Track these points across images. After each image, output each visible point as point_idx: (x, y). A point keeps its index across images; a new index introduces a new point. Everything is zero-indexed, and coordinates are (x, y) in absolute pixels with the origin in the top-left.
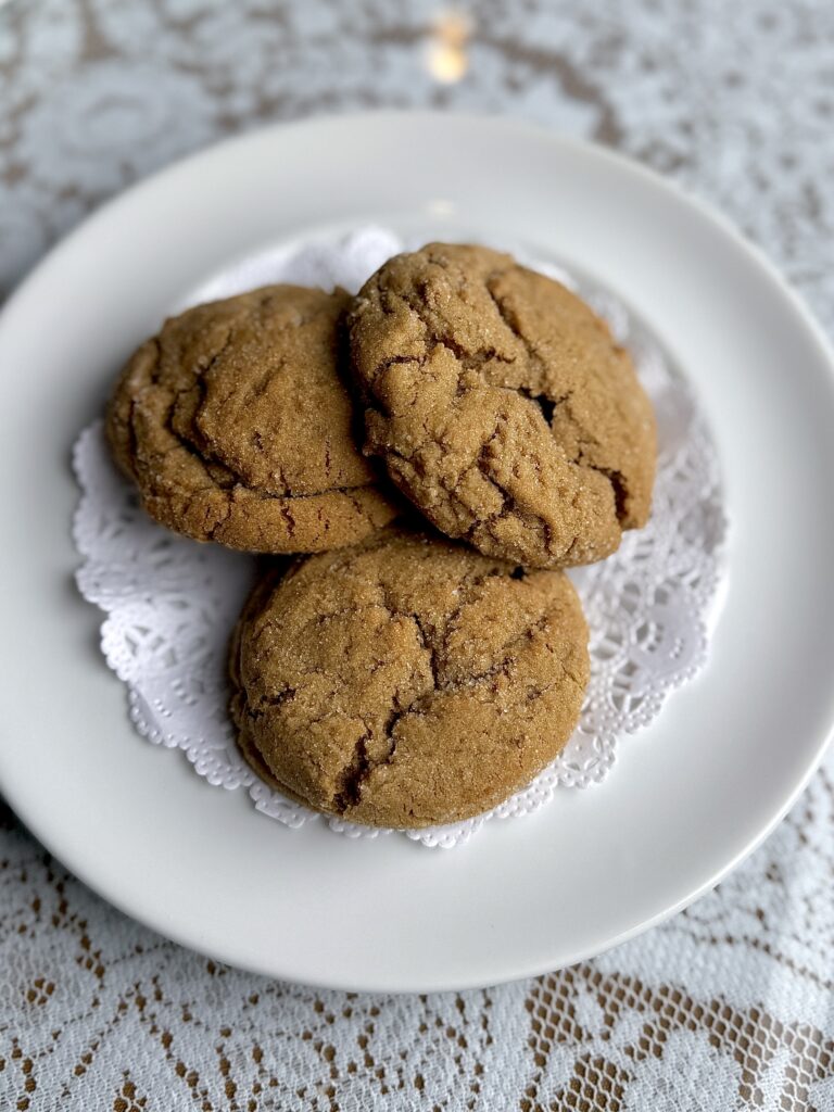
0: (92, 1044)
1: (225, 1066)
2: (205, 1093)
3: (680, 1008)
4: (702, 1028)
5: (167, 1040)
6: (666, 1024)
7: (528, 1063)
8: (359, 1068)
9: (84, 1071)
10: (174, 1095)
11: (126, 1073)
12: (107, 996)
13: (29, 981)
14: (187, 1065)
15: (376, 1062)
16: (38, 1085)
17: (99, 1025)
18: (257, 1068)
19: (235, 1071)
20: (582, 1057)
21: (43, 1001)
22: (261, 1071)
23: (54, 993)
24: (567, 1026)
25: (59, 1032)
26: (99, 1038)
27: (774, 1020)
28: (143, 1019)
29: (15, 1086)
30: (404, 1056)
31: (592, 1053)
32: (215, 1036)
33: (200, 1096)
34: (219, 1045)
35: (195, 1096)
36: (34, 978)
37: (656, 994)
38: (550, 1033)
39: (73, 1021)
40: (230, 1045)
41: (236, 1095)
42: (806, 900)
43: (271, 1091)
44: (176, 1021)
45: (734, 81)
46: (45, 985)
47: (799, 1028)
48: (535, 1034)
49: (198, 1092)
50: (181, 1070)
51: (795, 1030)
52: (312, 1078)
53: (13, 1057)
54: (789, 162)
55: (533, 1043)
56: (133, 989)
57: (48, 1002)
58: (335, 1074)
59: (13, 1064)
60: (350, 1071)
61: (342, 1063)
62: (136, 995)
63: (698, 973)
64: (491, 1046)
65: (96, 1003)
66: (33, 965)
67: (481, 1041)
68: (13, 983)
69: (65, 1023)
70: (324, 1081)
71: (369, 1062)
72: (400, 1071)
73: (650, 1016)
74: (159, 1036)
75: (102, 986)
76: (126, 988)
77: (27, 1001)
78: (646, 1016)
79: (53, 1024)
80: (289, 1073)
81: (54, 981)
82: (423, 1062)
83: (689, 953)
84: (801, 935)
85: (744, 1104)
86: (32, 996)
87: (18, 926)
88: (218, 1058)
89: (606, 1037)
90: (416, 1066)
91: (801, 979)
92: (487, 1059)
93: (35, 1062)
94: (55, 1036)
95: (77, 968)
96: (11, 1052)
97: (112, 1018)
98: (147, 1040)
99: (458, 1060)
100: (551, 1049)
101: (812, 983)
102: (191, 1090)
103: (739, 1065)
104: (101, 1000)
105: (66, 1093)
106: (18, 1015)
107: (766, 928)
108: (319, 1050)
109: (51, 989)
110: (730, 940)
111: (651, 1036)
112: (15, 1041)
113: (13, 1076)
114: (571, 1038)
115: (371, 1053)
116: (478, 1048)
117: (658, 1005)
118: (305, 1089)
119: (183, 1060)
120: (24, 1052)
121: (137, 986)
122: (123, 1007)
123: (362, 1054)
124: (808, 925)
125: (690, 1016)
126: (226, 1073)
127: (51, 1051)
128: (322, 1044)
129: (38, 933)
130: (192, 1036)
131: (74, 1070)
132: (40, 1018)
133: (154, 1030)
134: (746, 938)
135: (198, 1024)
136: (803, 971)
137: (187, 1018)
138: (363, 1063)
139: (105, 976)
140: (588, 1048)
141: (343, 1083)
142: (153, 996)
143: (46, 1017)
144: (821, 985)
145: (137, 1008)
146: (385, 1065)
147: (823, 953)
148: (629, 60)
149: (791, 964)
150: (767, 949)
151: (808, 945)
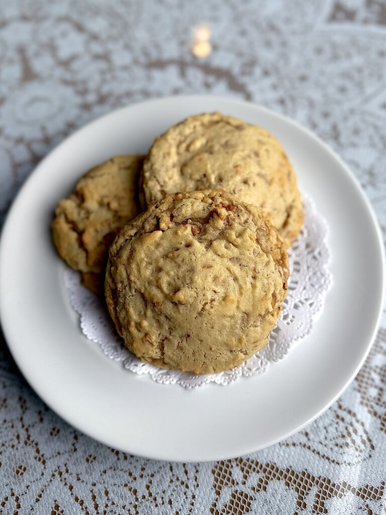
0: (42, 490)
1: (94, 497)
2: (86, 508)
3: (273, 472)
4: (282, 479)
5: (71, 488)
6: (268, 478)
7: (213, 494)
8: (146, 497)
9: (39, 500)
10: (74, 509)
11: (55, 501)
12: (47, 472)
13: (16, 467)
14: (79, 498)
15: (153, 495)
16: (21, 506)
17: (44, 483)
18: (106, 498)
19: (98, 500)
20: (234, 491)
21: (22, 474)
22: (108, 499)
23: (26, 471)
24: (229, 480)
25: (29, 486)
26: (44, 488)
27: (311, 476)
28: (61, 480)
29: (13, 507)
30: (164, 492)
31: (238, 490)
32: (90, 486)
33: (84, 509)
34: (91, 490)
35: (82, 509)
36: (18, 465)
37: (264, 466)
38: (222, 482)
39: (34, 481)
40: (95, 489)
41: (98, 508)
42: (325, 428)
43: (112, 506)
44: (74, 481)
45: (303, 79)
46: (23, 468)
47: (321, 478)
48: (215, 483)
49: (84, 508)
50: (77, 499)
51: (319, 479)
52: (128, 501)
53: (11, 496)
54: (326, 115)
55: (215, 486)
56: (57, 468)
57: (24, 475)
58: (137, 499)
59: (11, 498)
60: (143, 498)
61: (140, 496)
62: (58, 471)
63: (281, 458)
64: (198, 488)
65: (43, 474)
66: (17, 461)
67: (194, 486)
68: (10, 467)
69: (31, 482)
70: (133, 503)
71: (150, 495)
72: (162, 498)
73: (262, 475)
74: (68, 486)
75: (45, 468)
76: (54, 468)
77: (16, 474)
78: (260, 475)
79: (26, 483)
80: (119, 500)
81: (26, 466)
82: (172, 494)
83: (277, 450)
84: (323, 442)
85: (298, 508)
86: (18, 472)
87: (11, 446)
88: (91, 494)
89: (244, 483)
90: (169, 496)
91: (322, 459)
92: (197, 493)
93: (20, 497)
94: (27, 487)
95: (35, 461)
96: (10, 494)
97: (49, 480)
98: (63, 488)
99: (185, 494)
100: (222, 489)
101: (327, 461)
102: (81, 507)
103: (297, 493)
104: (45, 473)
105: (32, 509)
106: (12, 479)
107: (309, 440)
108: (131, 491)
109: (25, 469)
110: (294, 445)
111: (262, 483)
112: (12, 489)
113: (11, 503)
114: (230, 484)
115: (151, 491)
116: (193, 489)
117: (265, 471)
118: (125, 506)
119: (77, 496)
120: (15, 494)
121: (59, 467)
122: (53, 475)
123: (147, 491)
124: (326, 438)
125: (278, 475)
126: (94, 500)
127: (26, 493)
128: (132, 488)
129: (19, 448)
130: (81, 486)
131: (35, 500)
132: (21, 481)
133: (66, 484)
134: (300, 444)
135: (83, 481)
136: (323, 456)
137: (79, 479)
138: (148, 495)
139: (46, 464)
140: (237, 488)
141: (140, 503)
142: (65, 471)
143: (23, 480)
144: (330, 461)
145: (59, 476)
146: (156, 496)
147: (332, 449)
148: (258, 71)
149: (318, 453)
150: (309, 448)
151: (326, 446)
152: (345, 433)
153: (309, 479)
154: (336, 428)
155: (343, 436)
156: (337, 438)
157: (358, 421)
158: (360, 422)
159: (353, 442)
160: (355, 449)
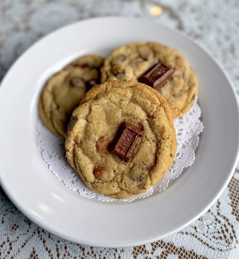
0: (26, 240)
1: (57, 249)
2: (52, 255)
3: (172, 248)
4: (177, 254)
5: (44, 242)
6: (168, 252)
7: (132, 257)
8: (90, 254)
9: (24, 246)
10: (45, 255)
11: (34, 248)
12: (31, 230)
13: (13, 224)
14: (48, 248)
15: (94, 253)
16: (12, 249)
17: (28, 236)
18: (65, 251)
19: (60, 251)
20: (145, 257)
21: (15, 229)
22: (66, 251)
23: (18, 228)
24: (143, 249)
25: (19, 237)
26: (28, 239)
27: (196, 254)
28: (39, 236)
29: (7, 248)
30: (101, 252)
31: (148, 257)
32: (56, 242)
33: (51, 256)
34: (56, 244)
35: (49, 255)
36: (14, 224)
37: (166, 244)
38: (138, 251)
39: (22, 235)
40: (59, 245)
41: (59, 256)
42: (208, 226)
43: (68, 256)
44: (47, 238)
46: (16, 225)
47: (202, 257)
48: (134, 250)
49: (50, 255)
50: (47, 249)
51: (201, 257)
52: (78, 255)
53: (7, 241)
54: (227, 38)
55: (134, 253)
56: (37, 229)
57: (17, 230)
58: (84, 254)
59: (7, 243)
60: (88, 254)
61: (86, 252)
62: (38, 230)
63: (177, 240)
64: (123, 252)
65: (28, 231)
66: (14, 221)
67: (121, 251)
68: (9, 224)
69: (20, 235)
70: (81, 256)
71: (93, 252)
72: (100, 255)
73: (164, 249)
74: (42, 240)
75: (30, 227)
76: (35, 228)
77: (12, 229)
78: (163, 250)
79: (17, 235)
80: (73, 253)
81: (19, 225)
82: (106, 254)
83: (176, 236)
84: (205, 234)
86: (13, 228)
87: (11, 211)
88: (56, 247)
89: (152, 253)
90: (104, 255)
91: (204, 245)
92: (122, 255)
93: (12, 243)
94: (18, 238)
95: (24, 222)
96: (7, 240)
97: (32, 235)
98: (39, 241)
99: (114, 255)
100: (138, 255)
101: (207, 246)
102: (49, 254)
104: (29, 231)
105: (19, 251)
106: (9, 232)
107: (196, 232)
109: (18, 227)
110: (187, 233)
111: (164, 255)
112: (8, 238)
113: (7, 246)
114: (143, 253)
115: (93, 250)
116: (120, 252)
117: (166, 247)
118: (76, 257)
119: (47, 247)
120: (10, 240)
121: (38, 228)
122: (34, 233)
123: (91, 250)
124: (207, 232)
125: (174, 251)
126: (57, 251)
127: (16, 241)
128: (81, 247)
129: (16, 213)
130: (50, 241)
131: (21, 246)
132: (14, 233)
133: (41, 239)
134: (191, 233)
135: (52, 239)
136: (205, 243)
137: (49, 237)
138: (91, 252)
139: (31, 225)
140: (147, 255)
141: (86, 257)
142: (42, 231)
143: (16, 233)
144: (209, 247)
145: (38, 233)
146: (96, 253)
147: (210, 239)
149: (202, 241)
150: (196, 237)
151: (207, 237)
152: (220, 231)
153: (194, 256)
154: (215, 227)
155: (219, 232)
156: (214, 233)
157: (229, 224)
158: (231, 225)
159: (225, 237)
160: (225, 241)
